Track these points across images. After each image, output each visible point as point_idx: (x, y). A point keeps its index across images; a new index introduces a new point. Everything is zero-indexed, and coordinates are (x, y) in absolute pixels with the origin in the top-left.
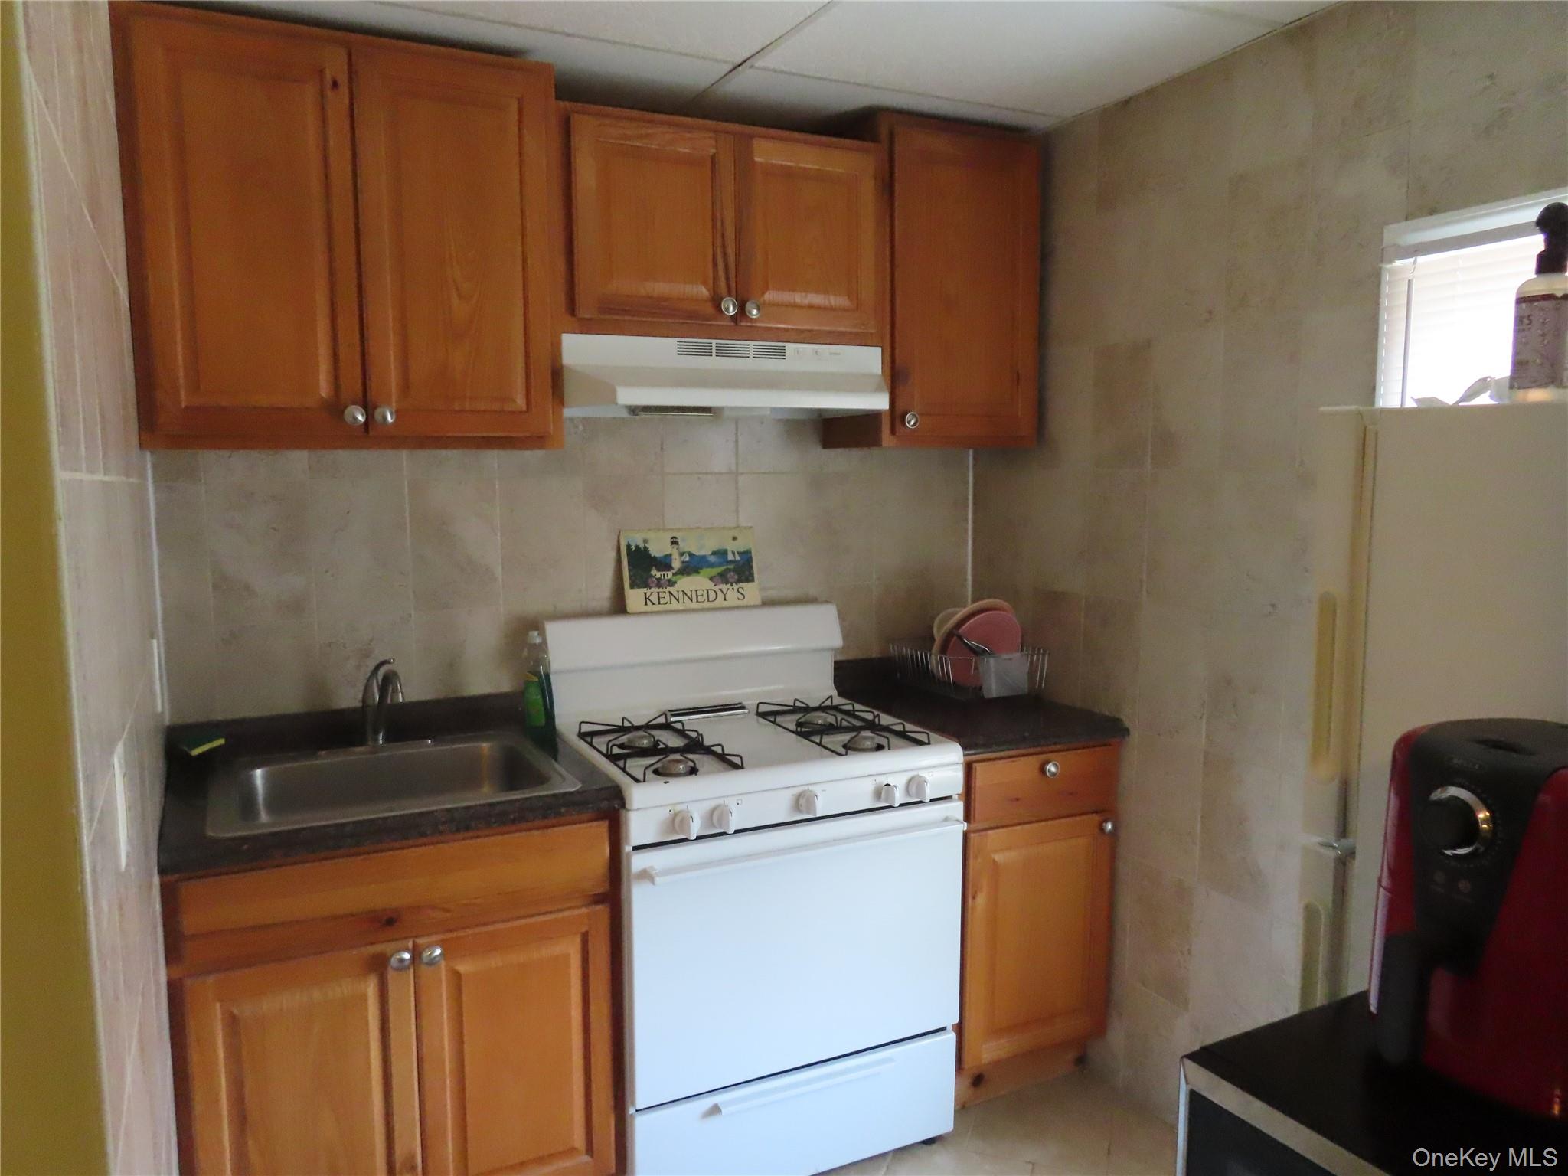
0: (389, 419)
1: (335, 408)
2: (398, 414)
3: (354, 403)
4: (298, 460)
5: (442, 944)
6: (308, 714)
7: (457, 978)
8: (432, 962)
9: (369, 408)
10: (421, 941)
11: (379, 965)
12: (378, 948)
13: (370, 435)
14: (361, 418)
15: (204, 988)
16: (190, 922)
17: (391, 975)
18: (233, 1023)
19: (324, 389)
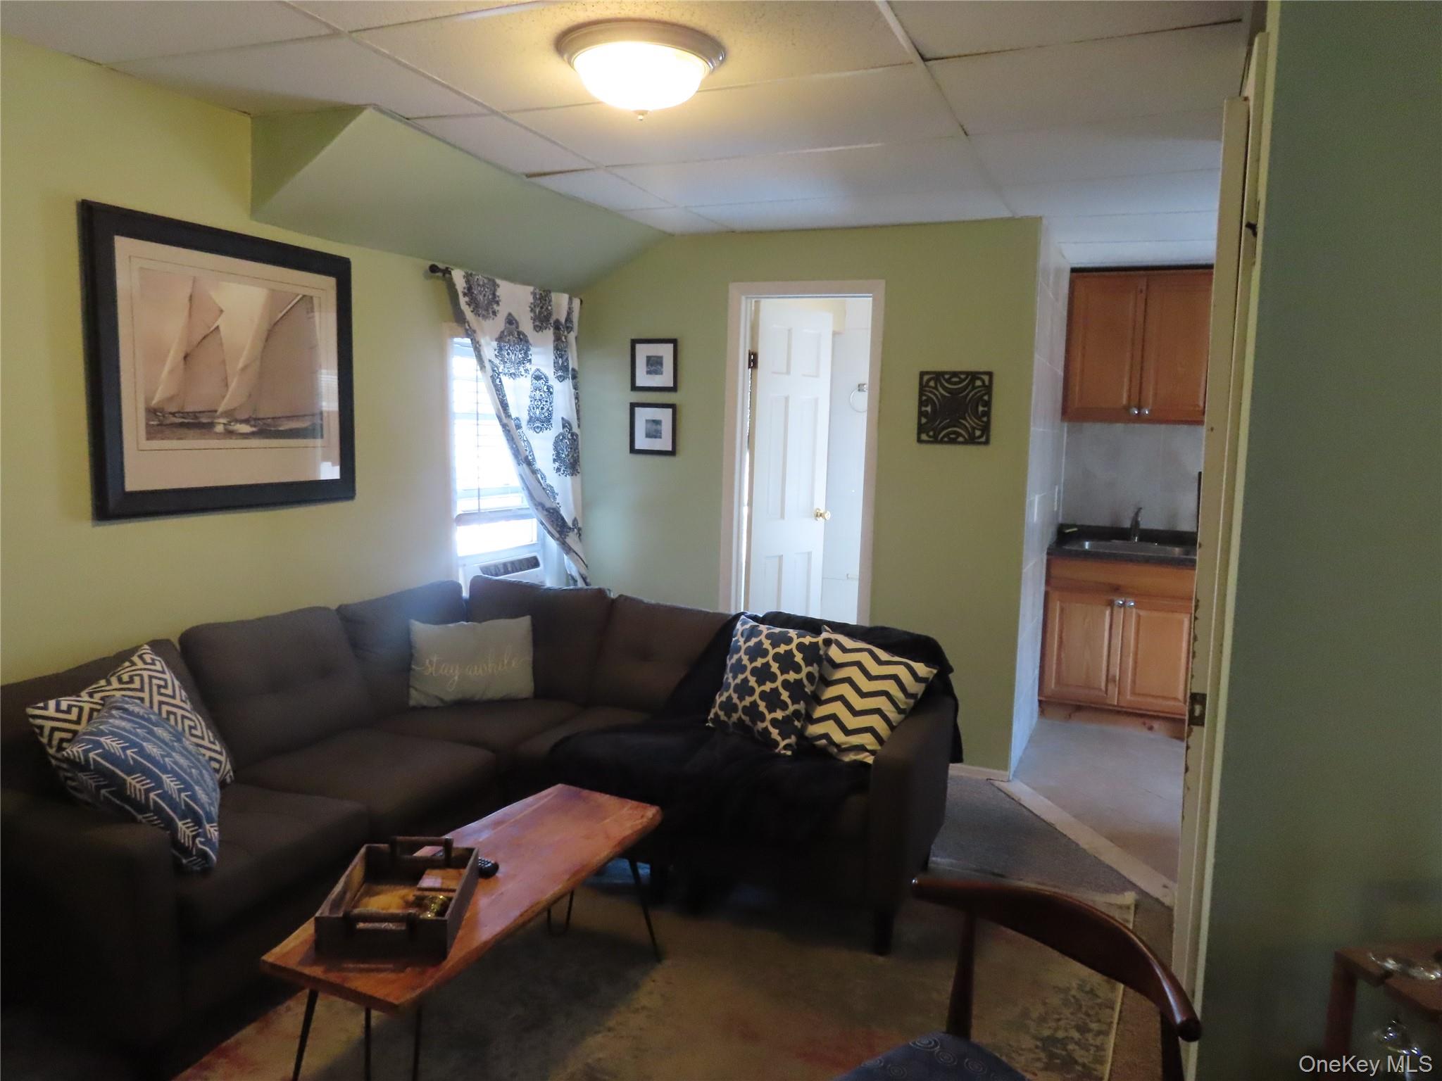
0: (1147, 412)
1: (1127, 408)
2: (1150, 411)
3: (1135, 407)
4: (1119, 427)
5: (1135, 602)
6: (1112, 528)
7: (1139, 617)
8: (1130, 607)
9: (1139, 409)
10: (1128, 599)
11: (1111, 604)
12: (1111, 598)
13: (1140, 419)
14: (1136, 412)
15: (1055, 595)
16: (1054, 572)
17: (1116, 609)
18: (1062, 610)
19: (1124, 401)
